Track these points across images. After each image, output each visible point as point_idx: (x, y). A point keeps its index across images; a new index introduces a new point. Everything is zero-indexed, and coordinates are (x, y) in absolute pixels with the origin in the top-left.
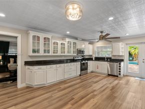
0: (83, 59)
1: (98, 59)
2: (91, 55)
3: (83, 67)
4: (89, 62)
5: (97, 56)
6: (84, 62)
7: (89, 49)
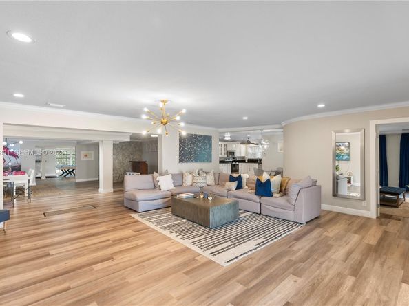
0: (235, 161)
1: (251, 161)
2: (244, 157)
3: (234, 169)
4: (240, 164)
5: (250, 158)
6: (234, 163)
7: (241, 151)
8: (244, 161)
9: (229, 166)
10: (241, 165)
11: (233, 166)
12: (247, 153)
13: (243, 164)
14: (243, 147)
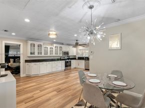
2: (75, 56)
3: (68, 64)
6: (67, 60)
7: (73, 52)
8: (75, 59)
9: (63, 62)
10: (73, 62)
11: (66, 63)
12: (77, 53)
13: (74, 60)
14: (75, 49)
